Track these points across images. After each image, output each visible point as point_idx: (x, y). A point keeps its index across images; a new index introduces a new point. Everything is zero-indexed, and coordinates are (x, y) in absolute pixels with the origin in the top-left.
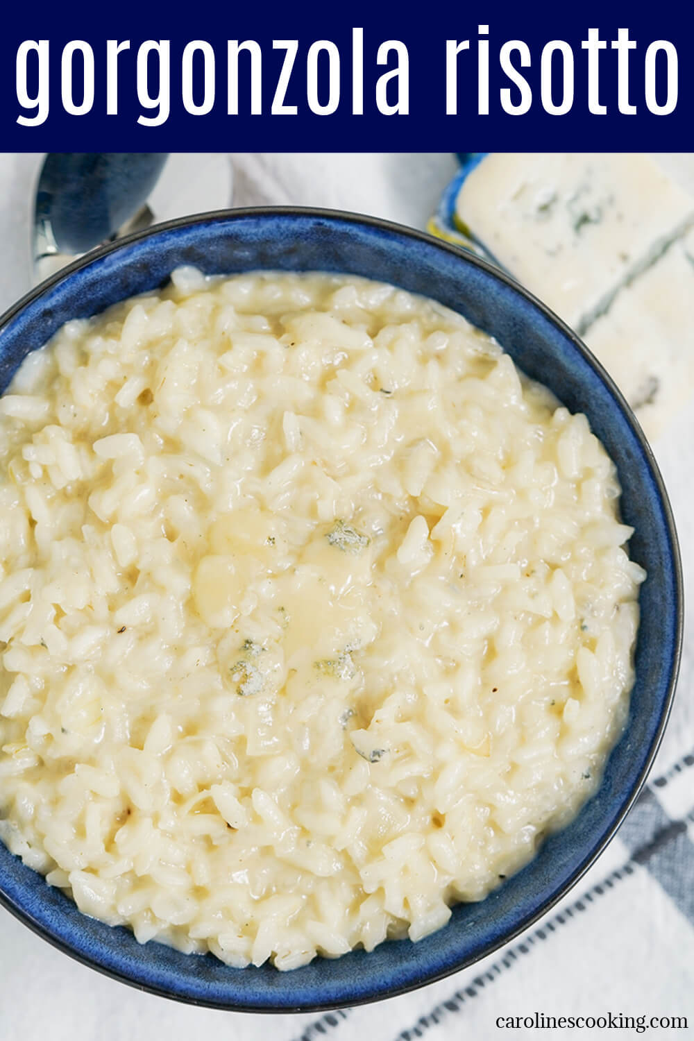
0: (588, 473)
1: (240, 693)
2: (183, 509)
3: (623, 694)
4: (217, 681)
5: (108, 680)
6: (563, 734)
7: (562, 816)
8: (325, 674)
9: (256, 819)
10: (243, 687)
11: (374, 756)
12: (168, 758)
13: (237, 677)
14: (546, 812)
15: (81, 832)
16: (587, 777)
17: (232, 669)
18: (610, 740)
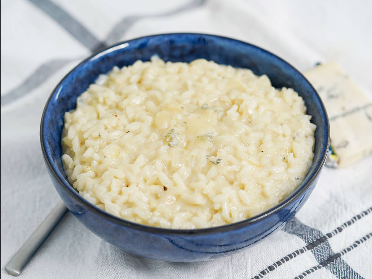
0: (294, 101)
1: (170, 145)
2: (151, 104)
3: (310, 158)
4: (161, 143)
5: (122, 147)
6: (288, 166)
7: (289, 192)
8: (201, 140)
9: (175, 185)
10: (170, 143)
11: (218, 160)
12: (142, 167)
13: (168, 139)
14: (283, 191)
15: (109, 189)
16: (298, 179)
17: (166, 136)
18: (306, 171)
